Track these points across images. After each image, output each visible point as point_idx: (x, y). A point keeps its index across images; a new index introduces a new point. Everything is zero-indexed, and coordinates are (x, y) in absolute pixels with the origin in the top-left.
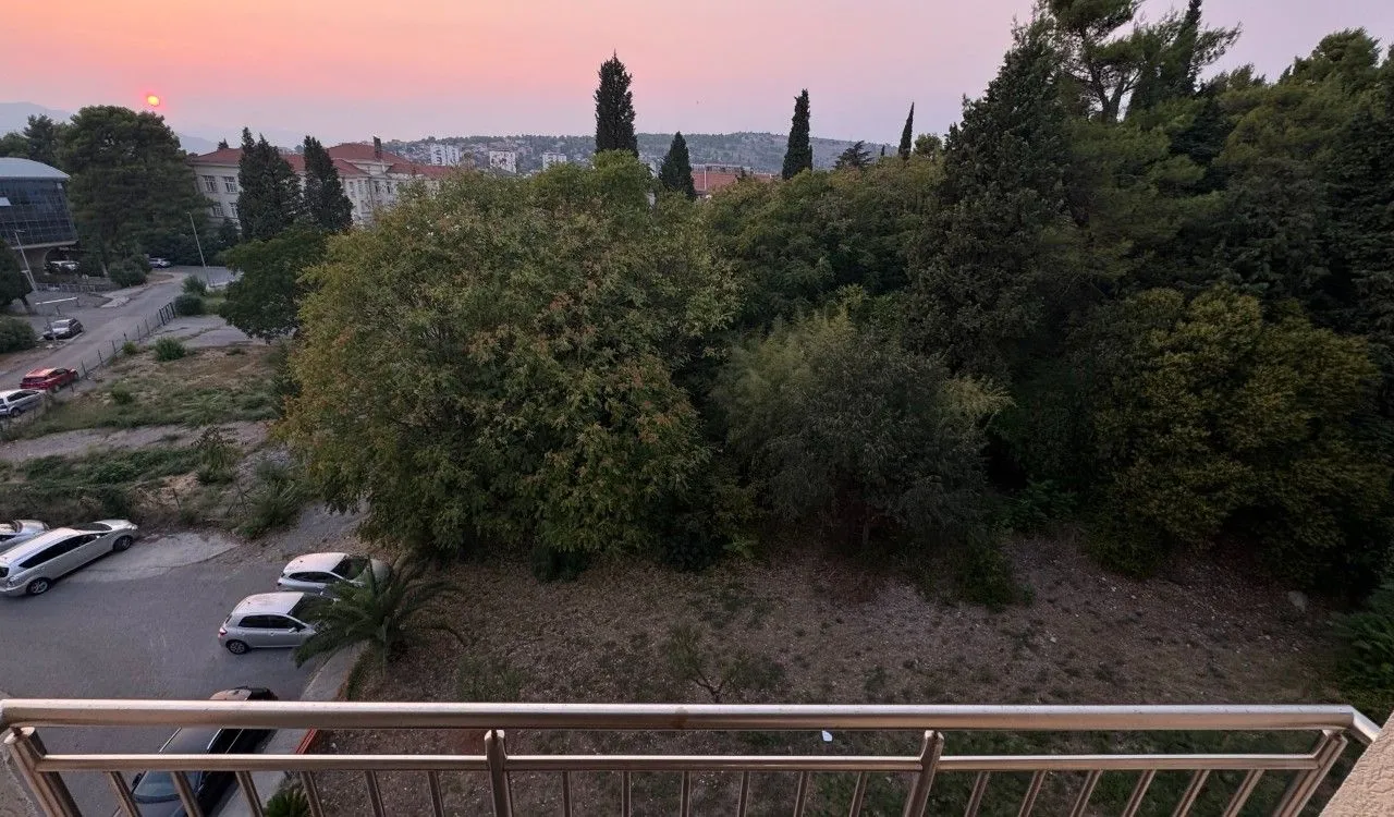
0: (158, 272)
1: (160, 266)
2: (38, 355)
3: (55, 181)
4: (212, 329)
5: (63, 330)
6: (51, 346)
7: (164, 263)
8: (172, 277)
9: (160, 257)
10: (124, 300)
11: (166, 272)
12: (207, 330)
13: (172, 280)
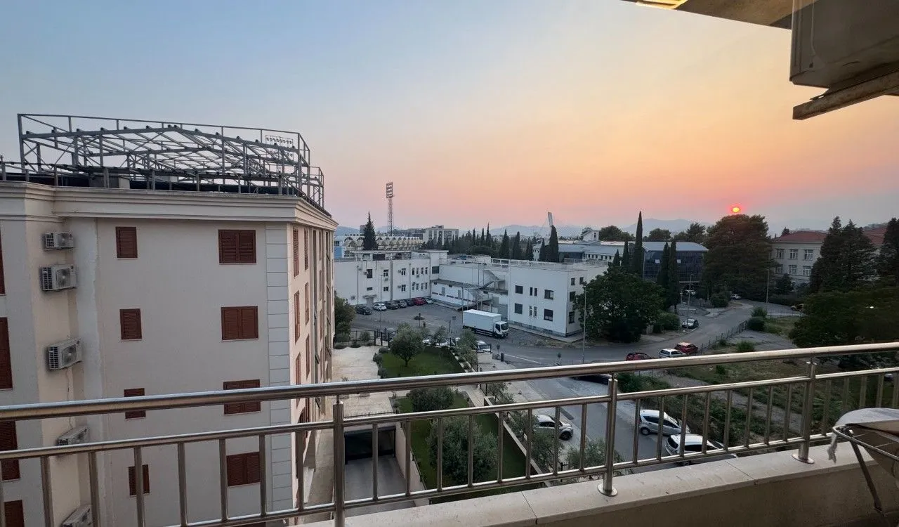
0: (733, 301)
1: (734, 299)
2: (679, 334)
3: (701, 252)
4: (770, 343)
5: (690, 324)
6: (684, 331)
7: (738, 297)
8: (742, 305)
9: (736, 293)
10: (716, 314)
11: (739, 302)
12: (767, 342)
13: (742, 307)
